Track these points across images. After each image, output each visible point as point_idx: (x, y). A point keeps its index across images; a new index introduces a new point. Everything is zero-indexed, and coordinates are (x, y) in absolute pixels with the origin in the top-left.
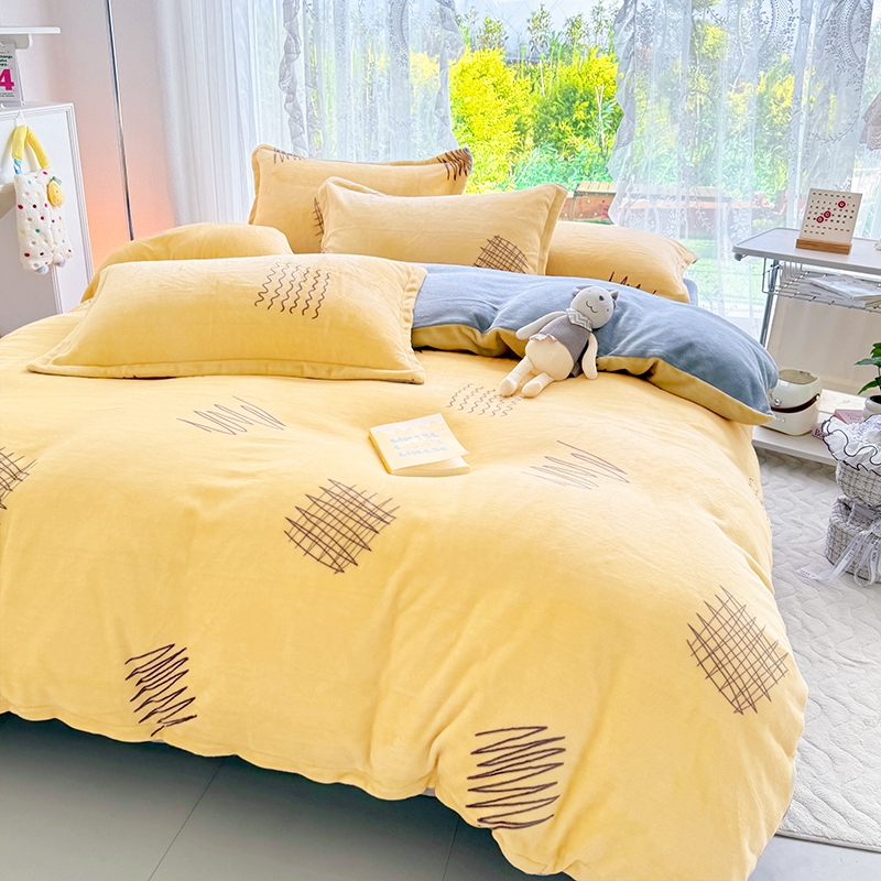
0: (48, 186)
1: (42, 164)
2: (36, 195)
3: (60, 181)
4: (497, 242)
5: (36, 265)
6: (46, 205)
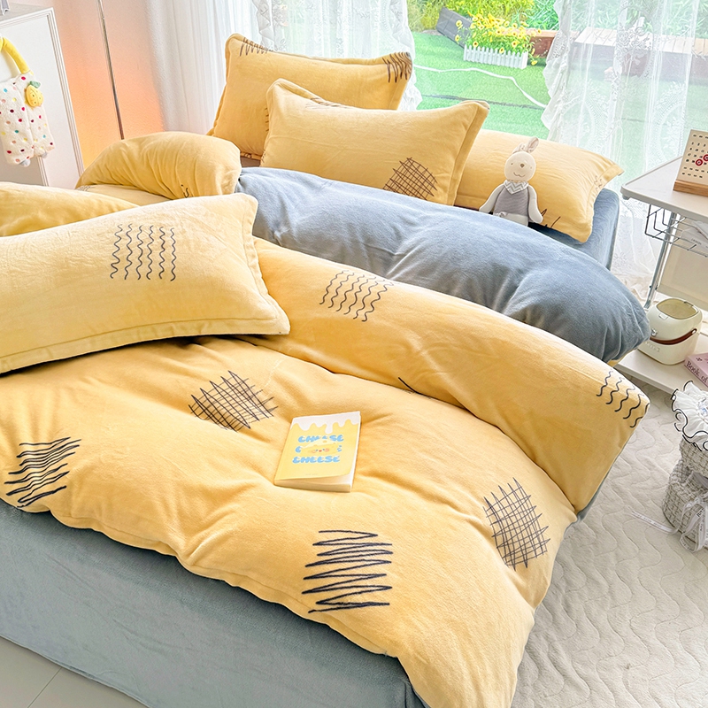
0: (25, 90)
1: (22, 69)
2: (13, 101)
3: (37, 85)
4: (409, 164)
5: (18, 160)
6: (23, 109)
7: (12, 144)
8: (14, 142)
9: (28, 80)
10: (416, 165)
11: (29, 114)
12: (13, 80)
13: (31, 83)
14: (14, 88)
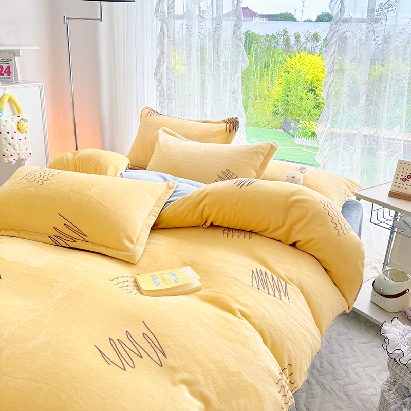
0: (18, 123)
1: (19, 111)
2: (10, 127)
3: (26, 121)
4: (227, 173)
5: (8, 160)
6: (15, 132)
7: (5, 151)
8: (7, 150)
9: (20, 118)
10: (231, 174)
11: (18, 135)
12: (13, 117)
13: (22, 119)
14: (12, 121)
